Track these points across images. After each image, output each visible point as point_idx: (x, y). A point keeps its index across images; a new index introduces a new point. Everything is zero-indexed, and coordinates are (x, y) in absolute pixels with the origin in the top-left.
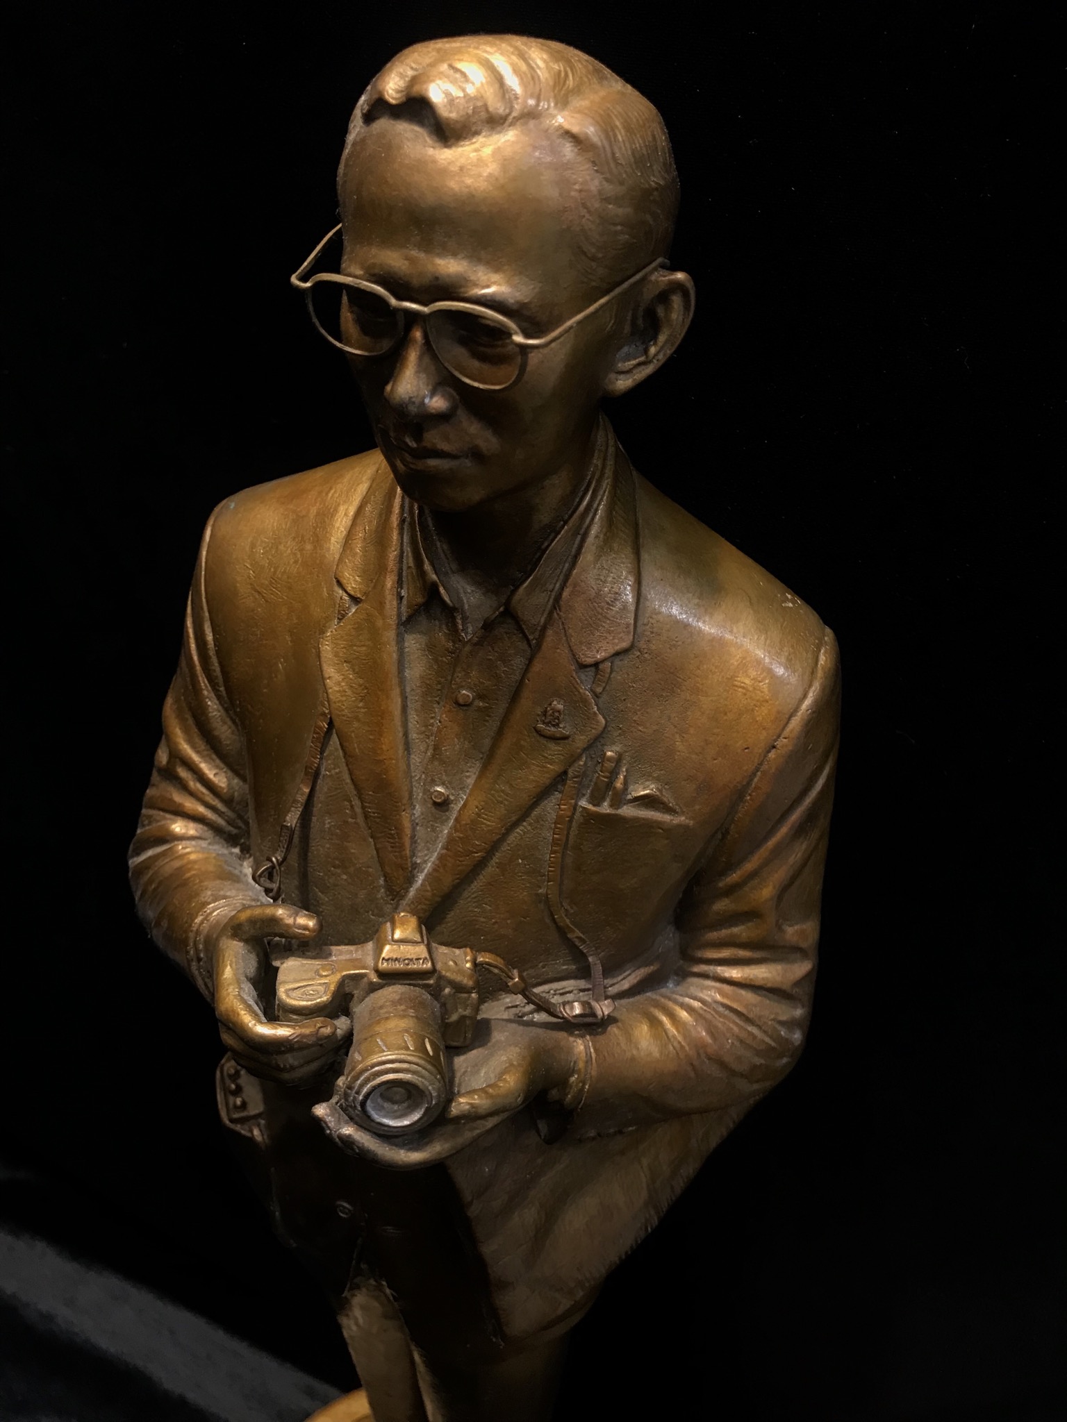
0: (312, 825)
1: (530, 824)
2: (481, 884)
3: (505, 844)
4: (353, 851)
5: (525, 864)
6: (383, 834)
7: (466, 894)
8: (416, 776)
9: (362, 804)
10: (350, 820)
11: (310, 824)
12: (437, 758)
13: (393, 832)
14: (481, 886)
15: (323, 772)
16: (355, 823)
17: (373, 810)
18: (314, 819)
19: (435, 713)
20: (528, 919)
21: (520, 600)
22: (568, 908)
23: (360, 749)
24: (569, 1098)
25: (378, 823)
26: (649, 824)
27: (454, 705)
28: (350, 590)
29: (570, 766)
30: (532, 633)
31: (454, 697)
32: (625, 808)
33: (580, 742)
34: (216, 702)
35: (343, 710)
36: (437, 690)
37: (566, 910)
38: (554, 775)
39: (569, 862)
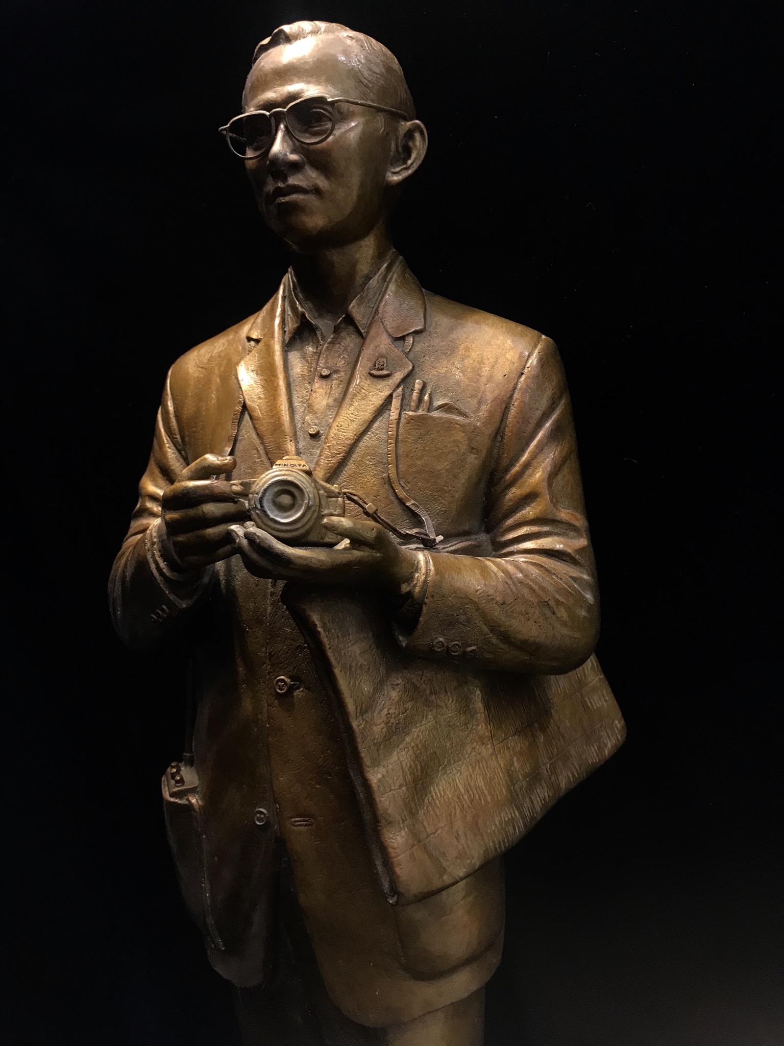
1: (373, 433)
2: (345, 477)
3: (358, 447)
5: (373, 459)
8: (298, 426)
9: (264, 445)
10: (257, 460)
12: (311, 412)
14: (345, 478)
15: (240, 438)
16: (261, 461)
17: (272, 447)
19: (308, 389)
20: (378, 497)
21: (353, 307)
22: (404, 485)
23: (262, 414)
24: (417, 589)
25: (275, 453)
26: (450, 422)
27: (320, 379)
28: (254, 337)
29: (394, 391)
30: (363, 329)
31: (319, 374)
32: (432, 413)
33: (398, 376)
34: (174, 448)
35: (251, 395)
36: (309, 376)
37: (403, 487)
38: (384, 397)
39: (400, 452)
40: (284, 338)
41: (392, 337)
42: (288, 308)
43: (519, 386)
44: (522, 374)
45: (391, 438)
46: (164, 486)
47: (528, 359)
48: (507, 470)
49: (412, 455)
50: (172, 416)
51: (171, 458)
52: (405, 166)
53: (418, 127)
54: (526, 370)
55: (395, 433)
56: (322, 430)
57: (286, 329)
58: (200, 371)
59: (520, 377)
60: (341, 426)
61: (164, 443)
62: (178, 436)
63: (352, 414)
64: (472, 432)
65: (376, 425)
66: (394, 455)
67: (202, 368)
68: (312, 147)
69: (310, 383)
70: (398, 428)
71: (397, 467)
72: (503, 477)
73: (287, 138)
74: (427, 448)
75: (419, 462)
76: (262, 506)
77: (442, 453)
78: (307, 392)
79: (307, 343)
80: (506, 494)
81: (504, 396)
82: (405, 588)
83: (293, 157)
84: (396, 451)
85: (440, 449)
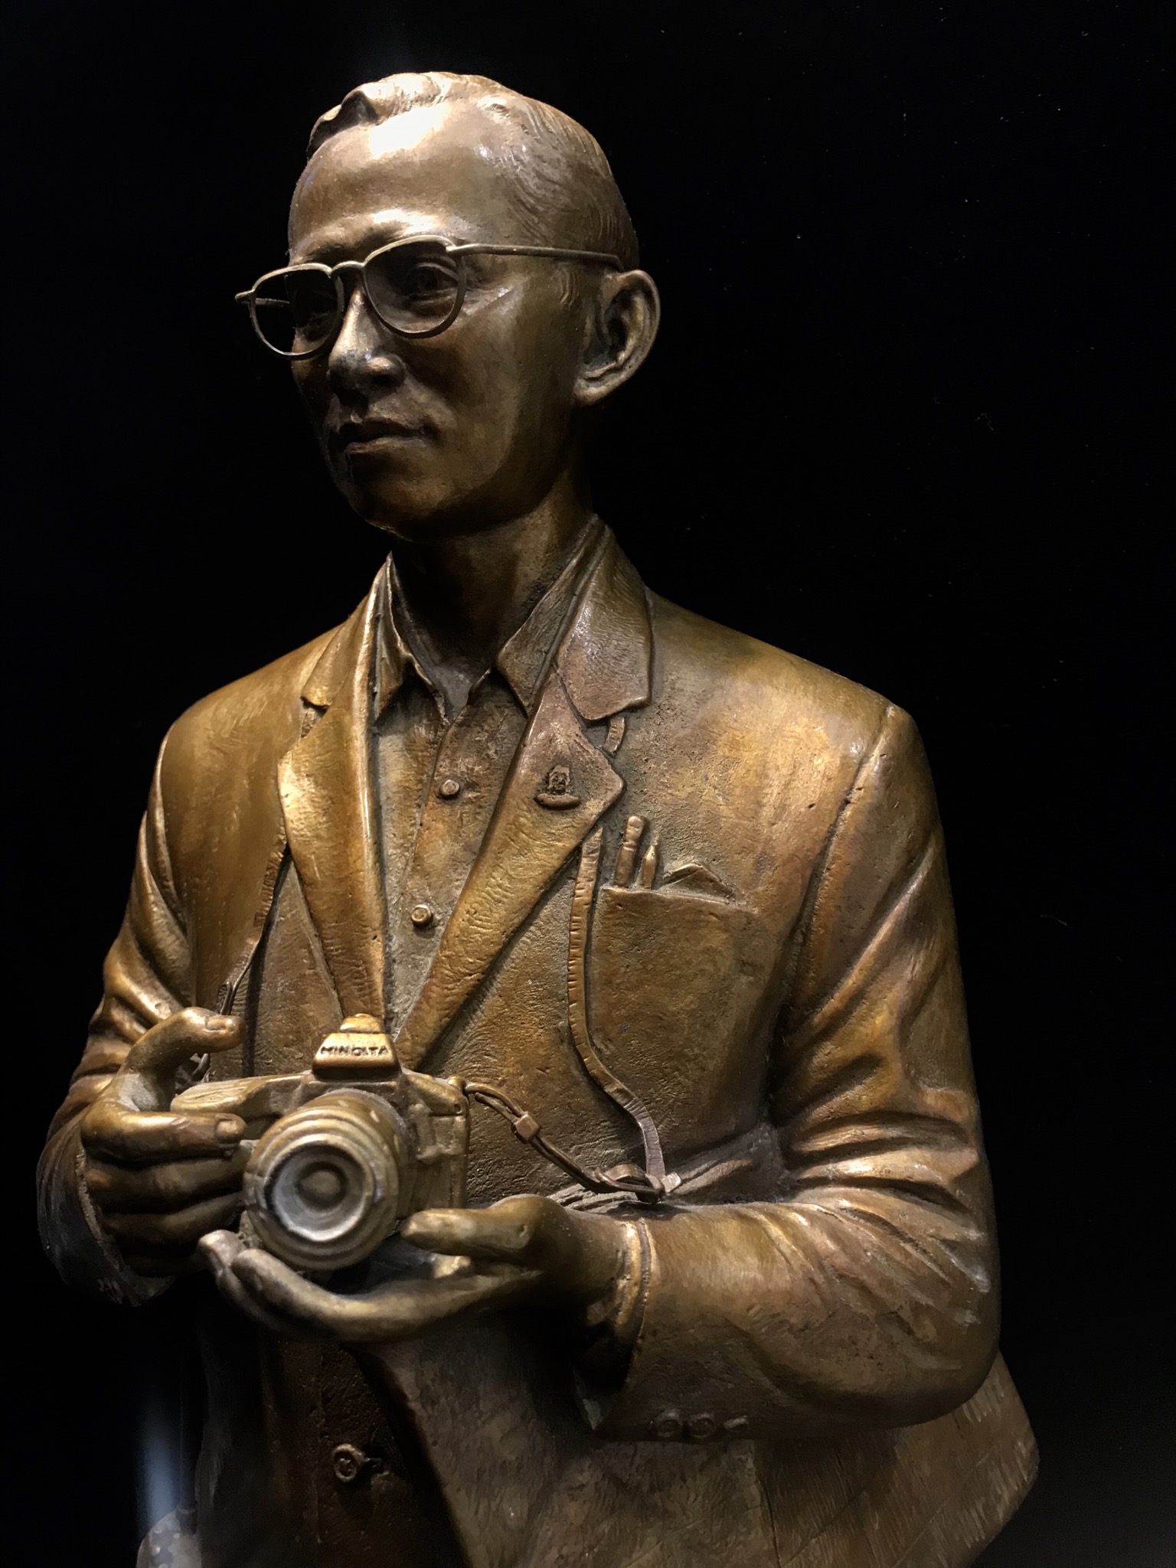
0: (261, 994)
1: (540, 928)
2: (480, 1024)
3: (509, 959)
4: (311, 1014)
5: (537, 986)
6: (349, 975)
7: (460, 1043)
8: (392, 899)
9: (322, 942)
10: (308, 972)
11: (258, 995)
12: (418, 871)
13: (360, 968)
14: (480, 1027)
15: (277, 919)
16: (316, 974)
17: (337, 947)
18: (264, 986)
19: (415, 818)
20: (548, 1071)
21: (508, 654)
22: (602, 1047)
23: (321, 872)
24: (621, 1318)
25: (342, 963)
26: (698, 909)
27: (438, 800)
28: (315, 701)
29: (584, 839)
30: (527, 698)
31: (437, 790)
32: (662, 889)
33: (593, 808)
34: (164, 905)
35: (302, 830)
36: (418, 790)
37: (599, 1051)
38: (564, 853)
39: (595, 972)
40: (370, 710)
41: (583, 718)
42: (381, 644)
43: (841, 829)
44: (847, 802)
45: (576, 944)
46: (145, 979)
47: (858, 771)
48: (816, 1002)
49: (618, 981)
50: (161, 841)
51: (159, 925)
52: (613, 365)
53: (639, 284)
54: (855, 795)
55: (584, 934)
56: (439, 913)
57: (376, 689)
58: (214, 756)
59: (842, 808)
60: (475, 913)
61: (147, 894)
62: (171, 884)
63: (499, 886)
64: (741, 928)
65: (546, 911)
66: (582, 982)
67: (217, 749)
68: (418, 342)
69: (419, 806)
70: (590, 922)
71: (587, 1007)
72: (804, 1019)
73: (367, 321)
74: (650, 967)
75: (633, 997)
76: (271, 1207)
77: (680, 976)
78: (412, 825)
79: (417, 718)
80: (813, 1054)
81: (808, 850)
82: (596, 1312)
83: (381, 363)
84: (585, 973)
85: (676, 967)
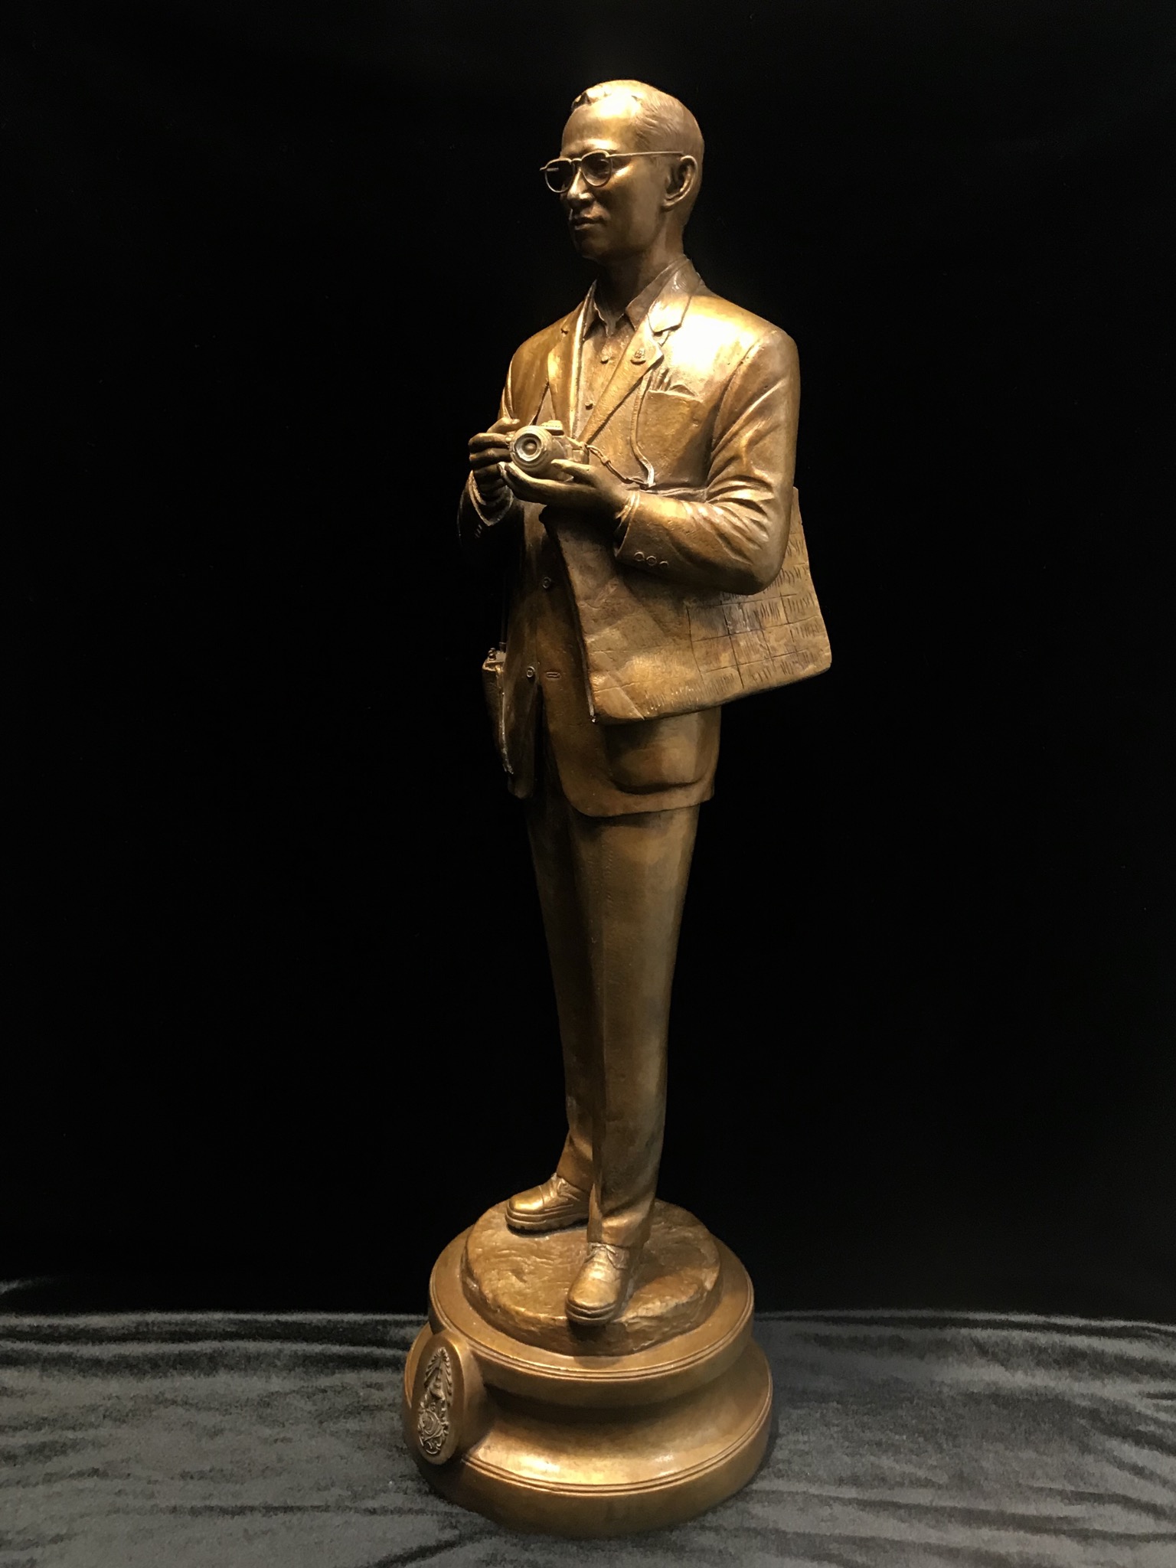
1: (624, 407)
3: (614, 416)
5: (622, 425)
8: (580, 397)
12: (589, 389)
19: (592, 371)
21: (630, 307)
23: (558, 389)
26: (679, 399)
27: (600, 364)
28: (565, 330)
29: (645, 374)
30: (636, 324)
31: (600, 360)
32: (668, 392)
33: (650, 363)
35: (553, 376)
36: (592, 361)
37: (639, 447)
38: (637, 379)
39: (641, 420)
40: (582, 332)
41: (653, 332)
42: (590, 307)
43: (738, 372)
44: (742, 363)
45: (636, 410)
47: (749, 351)
49: (648, 423)
52: (677, 194)
54: (746, 360)
55: (639, 407)
56: (594, 403)
57: (585, 328)
58: (530, 357)
59: (740, 365)
60: (605, 400)
63: (614, 391)
65: (627, 400)
66: (636, 424)
67: (531, 354)
68: (598, 188)
69: (594, 366)
70: (642, 402)
71: (637, 431)
73: (582, 181)
74: (660, 419)
75: (653, 429)
77: (670, 422)
78: (590, 373)
79: (597, 334)
81: (724, 381)
82: (617, 515)
83: (586, 196)
84: (638, 421)
85: (669, 419)
